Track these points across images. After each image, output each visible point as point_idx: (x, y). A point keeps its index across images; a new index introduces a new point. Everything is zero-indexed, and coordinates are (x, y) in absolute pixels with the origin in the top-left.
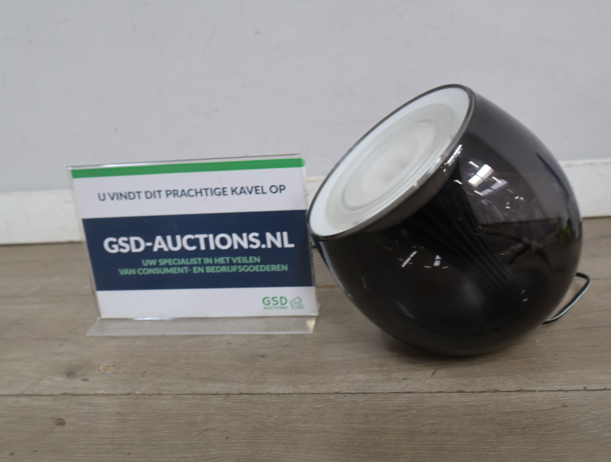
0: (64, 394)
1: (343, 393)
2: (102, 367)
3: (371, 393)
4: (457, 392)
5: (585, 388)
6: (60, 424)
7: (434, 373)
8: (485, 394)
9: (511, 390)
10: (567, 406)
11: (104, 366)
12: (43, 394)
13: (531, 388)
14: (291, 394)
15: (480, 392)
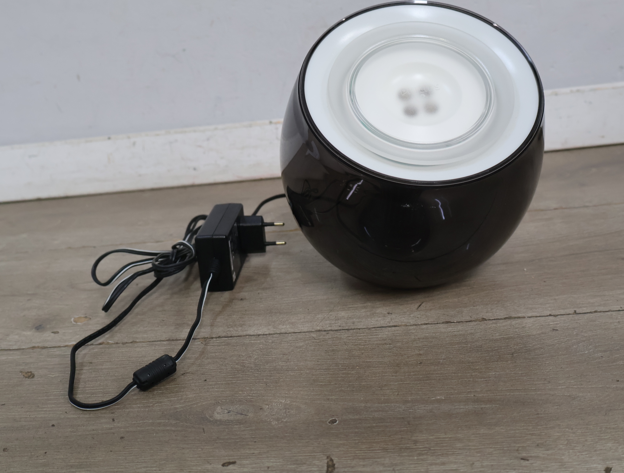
0: (34, 347)
1: (325, 331)
2: (72, 320)
3: (355, 329)
4: (443, 323)
5: (575, 311)
6: (29, 377)
7: (419, 306)
8: (473, 323)
9: (499, 317)
10: (557, 330)
11: (75, 318)
12: (11, 349)
13: (520, 315)
14: (271, 334)
15: (467, 322)
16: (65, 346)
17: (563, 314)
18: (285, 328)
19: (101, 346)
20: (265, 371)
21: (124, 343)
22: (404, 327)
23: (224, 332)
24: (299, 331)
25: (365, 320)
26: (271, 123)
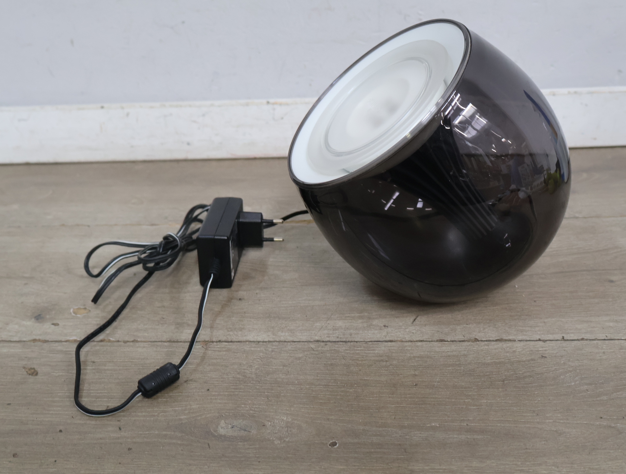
0: (34, 340)
1: (323, 342)
2: (72, 310)
3: (352, 342)
4: (437, 341)
5: (563, 337)
6: (32, 374)
7: (414, 320)
8: (466, 343)
9: (491, 339)
10: (546, 357)
11: (74, 309)
12: (12, 340)
13: (511, 337)
14: (271, 342)
15: (460, 341)
16: (66, 341)
17: (552, 339)
18: (284, 336)
19: (102, 343)
20: (266, 383)
21: (125, 342)
22: (399, 343)
23: (224, 336)
24: (298, 340)
25: (362, 332)
26: (268, 103)
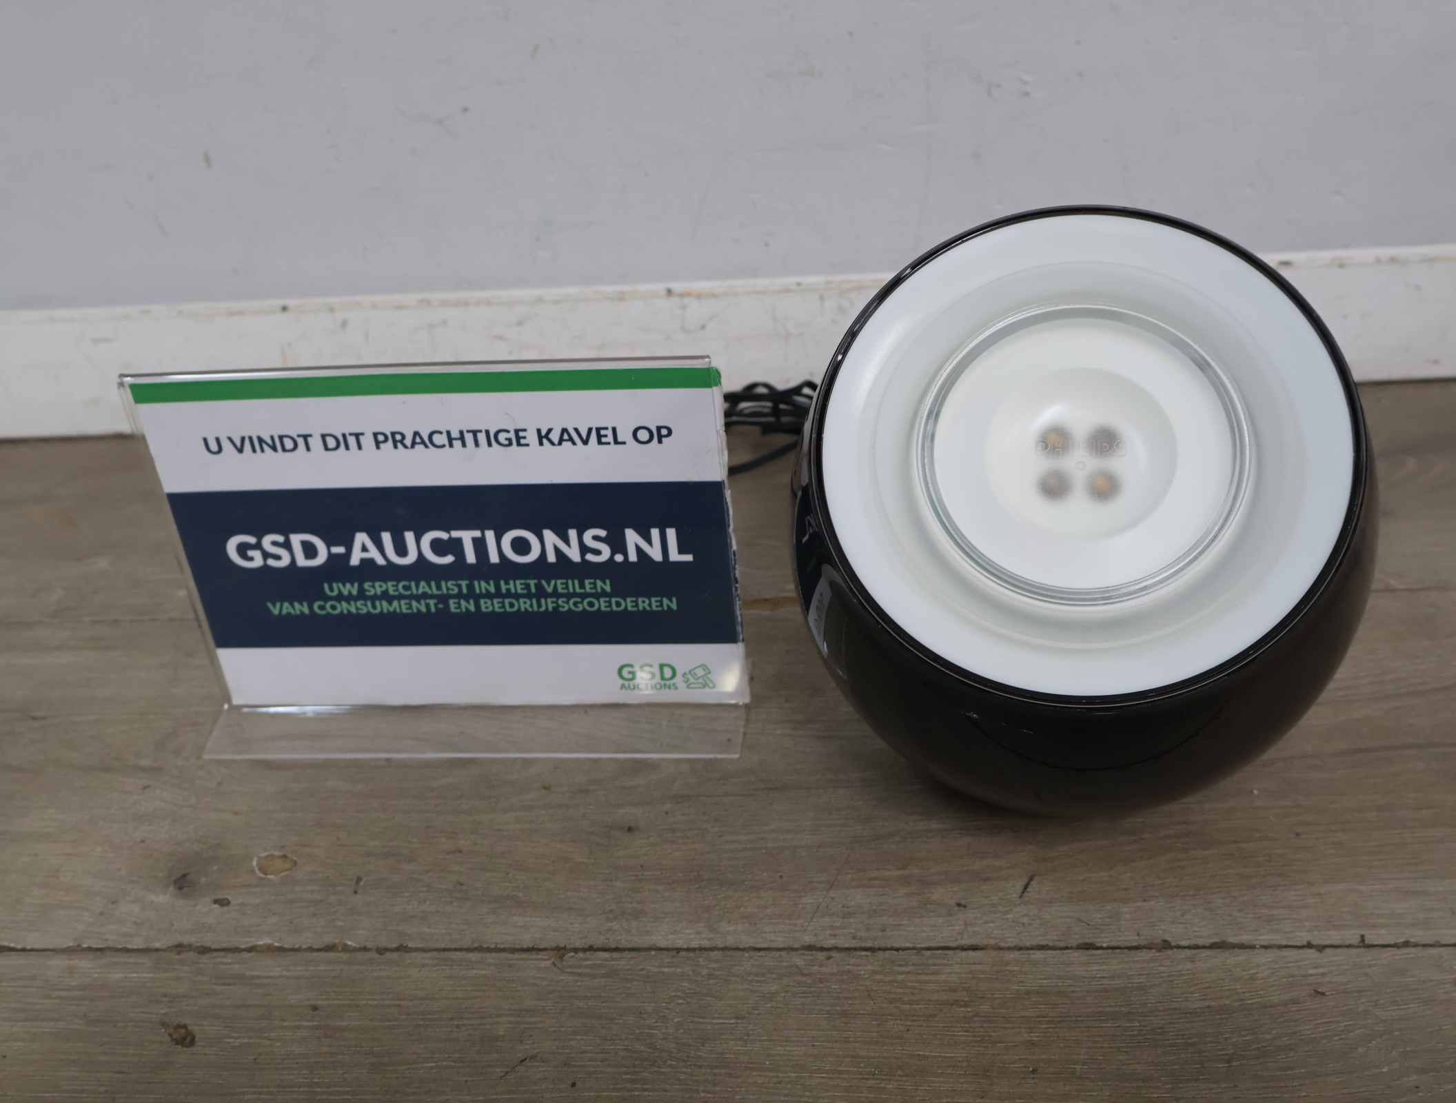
0: (179, 948)
1: (822, 949)
2: (255, 863)
4: (1078, 947)
5: (1363, 938)
6: (182, 1042)
7: (1026, 887)
8: (1142, 954)
9: (1200, 942)
10: (1323, 994)
11: (260, 859)
12: (130, 946)
13: (1244, 938)
14: (706, 949)
15: (1130, 948)
16: (251, 949)
17: (1336, 943)
18: (734, 932)
19: (331, 955)
20: (700, 1067)
21: (381, 951)
22: (994, 953)
23: (600, 933)
24: (765, 945)
25: (908, 922)
26: (669, 291)
